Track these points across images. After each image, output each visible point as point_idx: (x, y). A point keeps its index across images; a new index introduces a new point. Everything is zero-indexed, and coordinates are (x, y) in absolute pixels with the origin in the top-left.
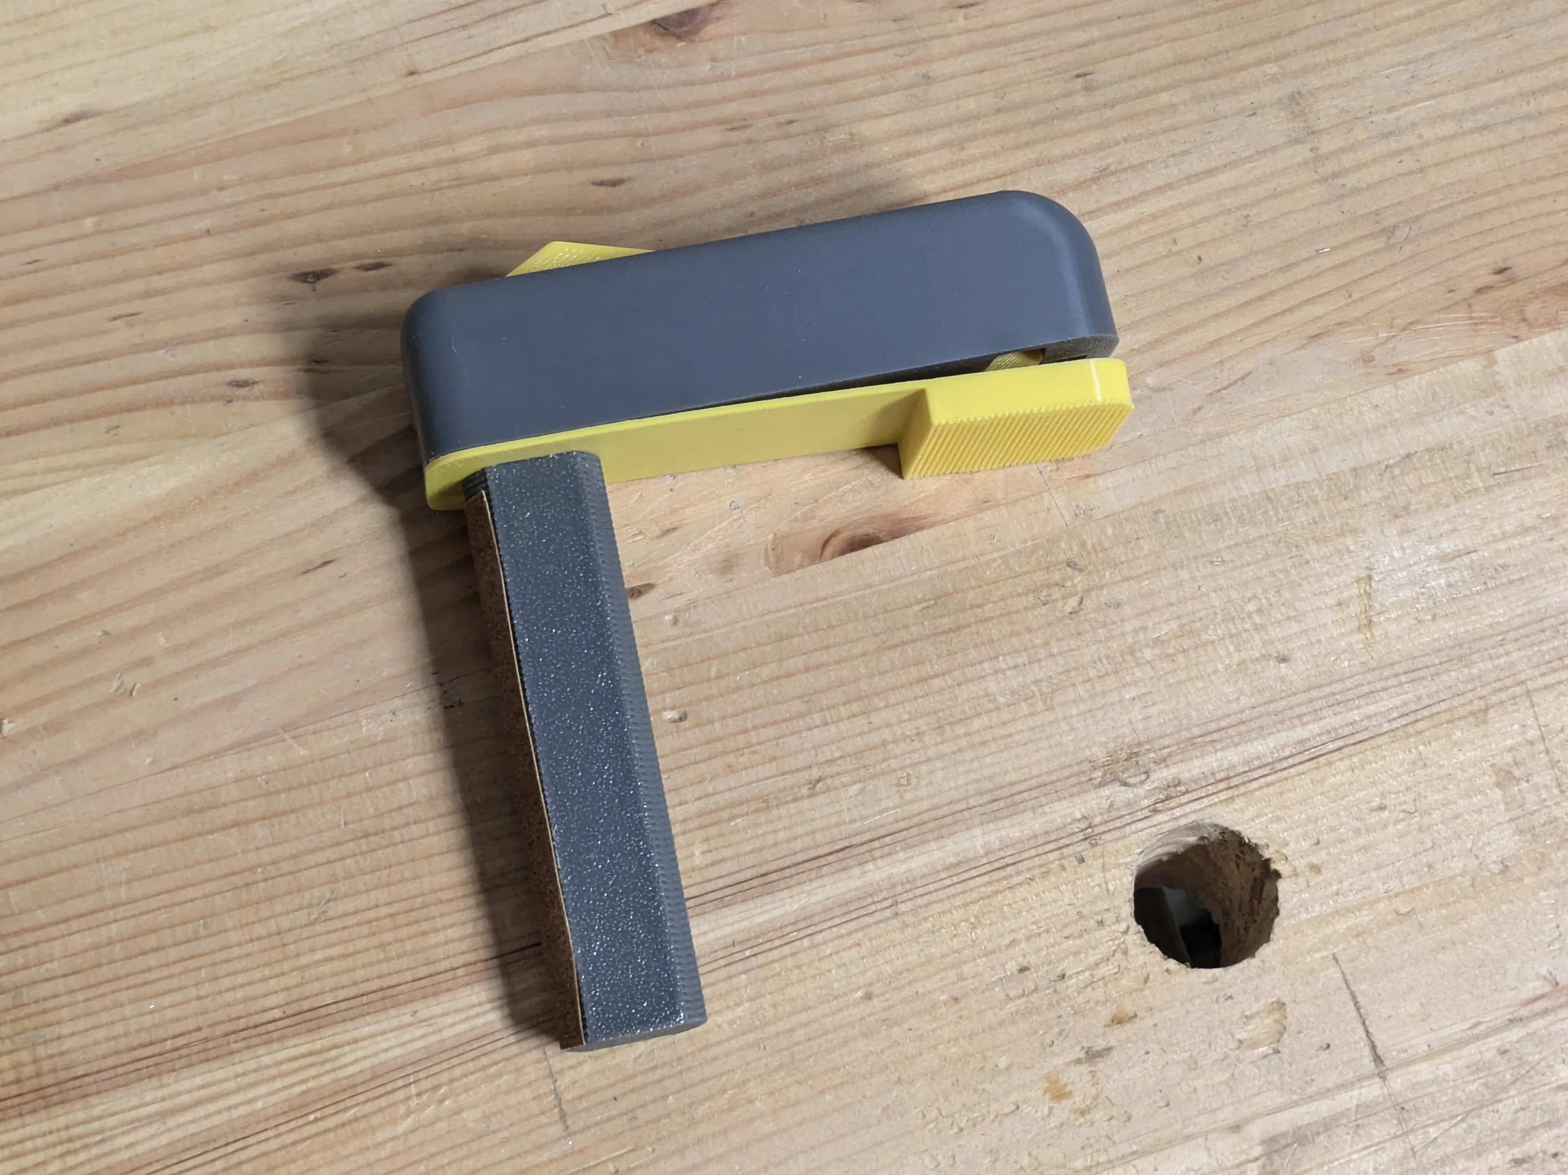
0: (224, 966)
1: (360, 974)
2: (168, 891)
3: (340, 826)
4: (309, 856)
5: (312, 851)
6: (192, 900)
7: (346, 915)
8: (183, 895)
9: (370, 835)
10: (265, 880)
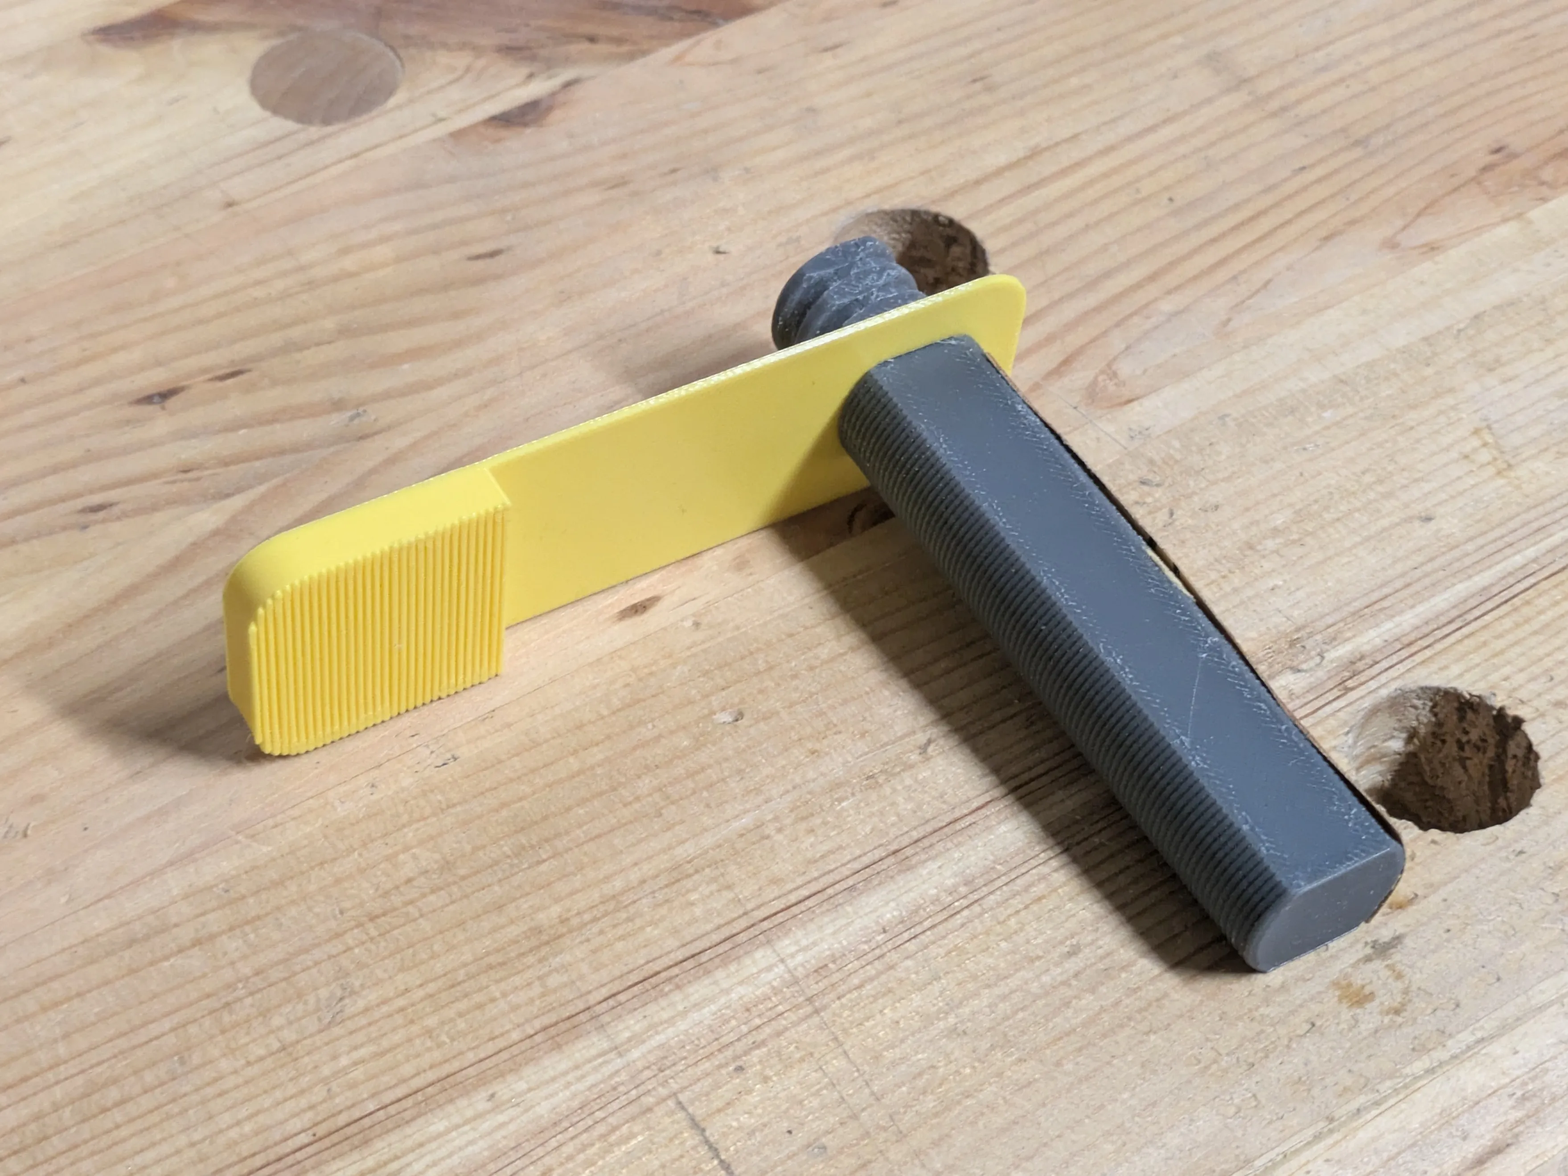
0: (220, 1101)
1: (407, 1069)
2: (125, 1034)
3: (335, 917)
4: (302, 957)
5: (306, 951)
6: (157, 1038)
7: (367, 1010)
8: (143, 1035)
9: (377, 917)
10: (252, 994)
